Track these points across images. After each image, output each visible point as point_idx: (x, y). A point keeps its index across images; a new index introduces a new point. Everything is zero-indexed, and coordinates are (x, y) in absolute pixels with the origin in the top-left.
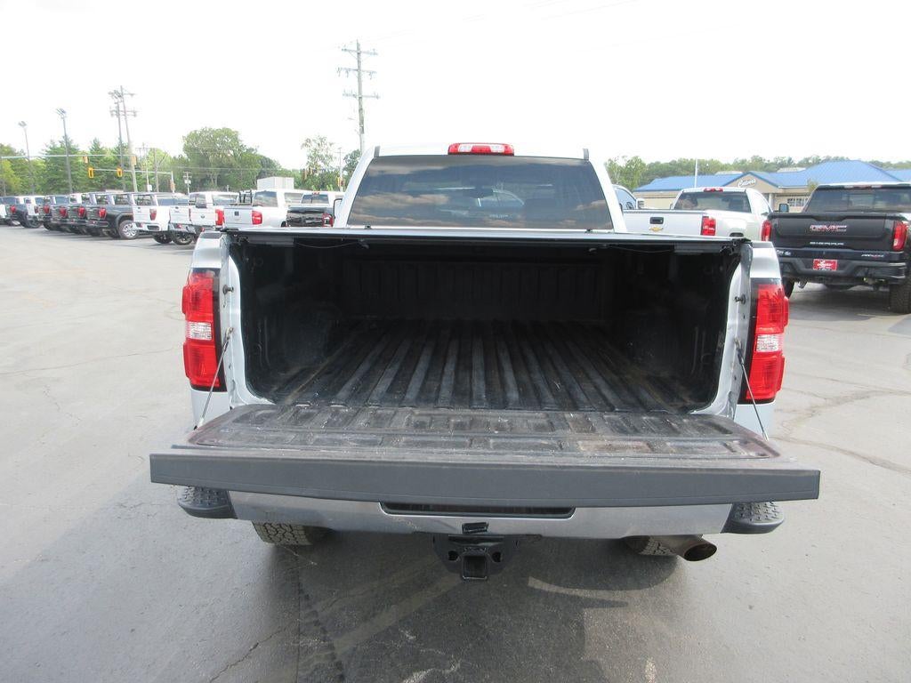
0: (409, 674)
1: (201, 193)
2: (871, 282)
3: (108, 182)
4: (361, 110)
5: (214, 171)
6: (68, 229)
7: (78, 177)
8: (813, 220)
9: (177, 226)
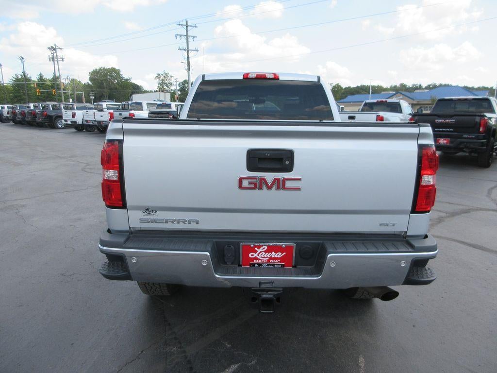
0: (229, 366)
1: (100, 103)
2: (467, 150)
3: (47, 97)
4: (188, 58)
5: (107, 91)
6: (26, 123)
7: (31, 95)
8: (436, 117)
9: (87, 121)
